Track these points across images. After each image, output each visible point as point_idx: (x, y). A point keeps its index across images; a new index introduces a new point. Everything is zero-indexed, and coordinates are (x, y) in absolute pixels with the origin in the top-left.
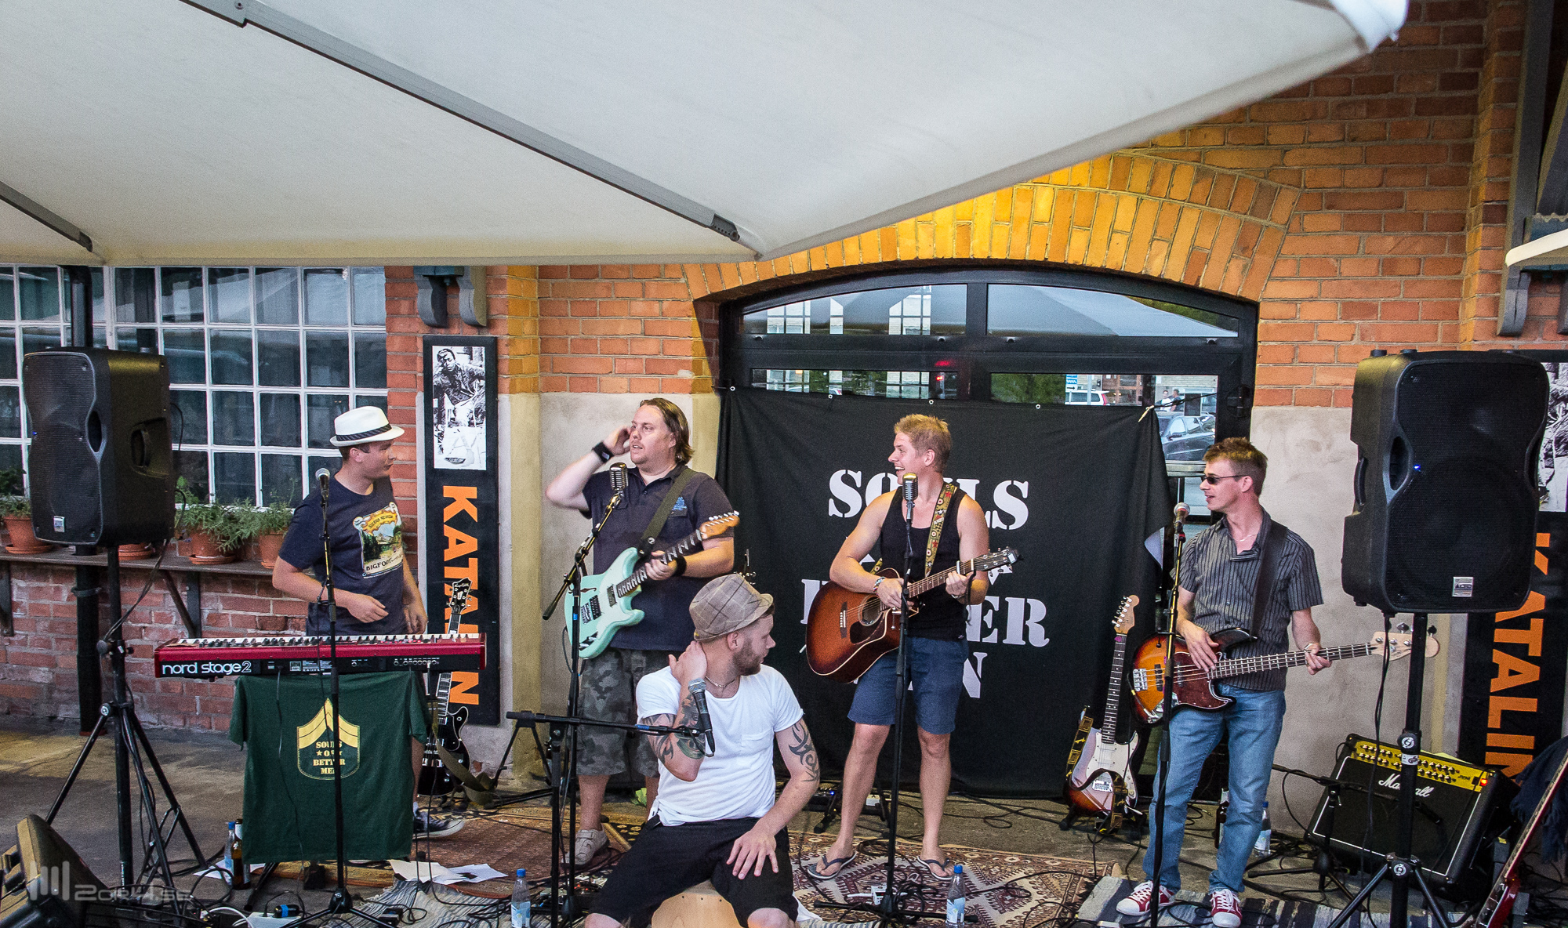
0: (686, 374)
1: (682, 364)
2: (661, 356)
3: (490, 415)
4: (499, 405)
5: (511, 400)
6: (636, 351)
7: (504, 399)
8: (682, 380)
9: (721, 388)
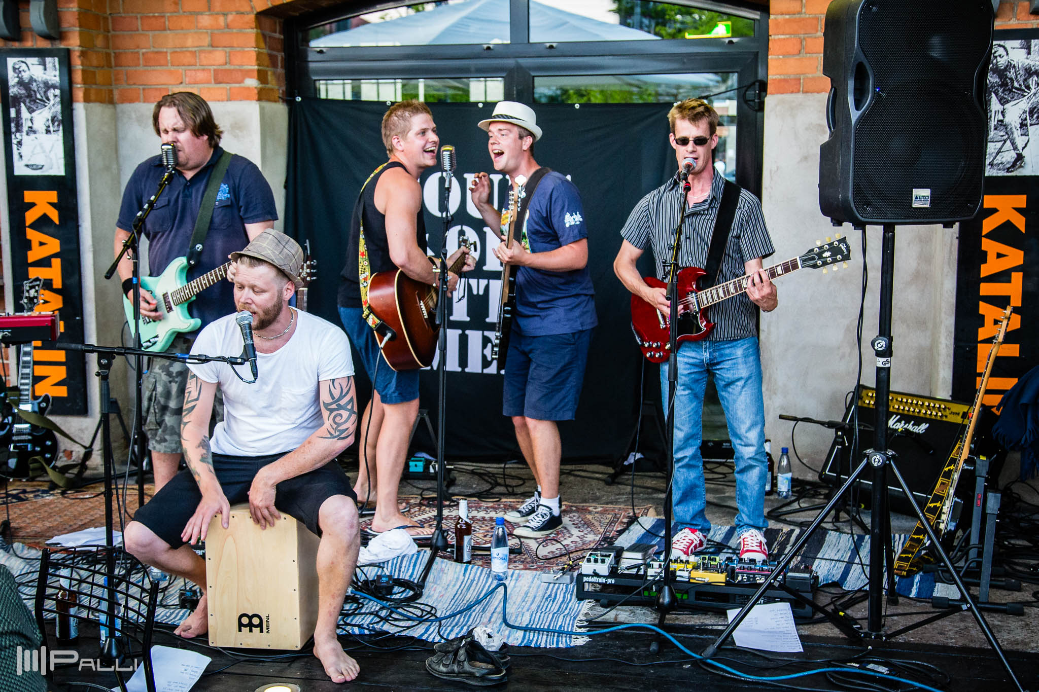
0: (252, 83)
1: (247, 74)
2: (227, 67)
3: (67, 122)
4: (75, 113)
5: (86, 110)
6: (205, 62)
7: (80, 109)
8: (248, 88)
9: (288, 99)
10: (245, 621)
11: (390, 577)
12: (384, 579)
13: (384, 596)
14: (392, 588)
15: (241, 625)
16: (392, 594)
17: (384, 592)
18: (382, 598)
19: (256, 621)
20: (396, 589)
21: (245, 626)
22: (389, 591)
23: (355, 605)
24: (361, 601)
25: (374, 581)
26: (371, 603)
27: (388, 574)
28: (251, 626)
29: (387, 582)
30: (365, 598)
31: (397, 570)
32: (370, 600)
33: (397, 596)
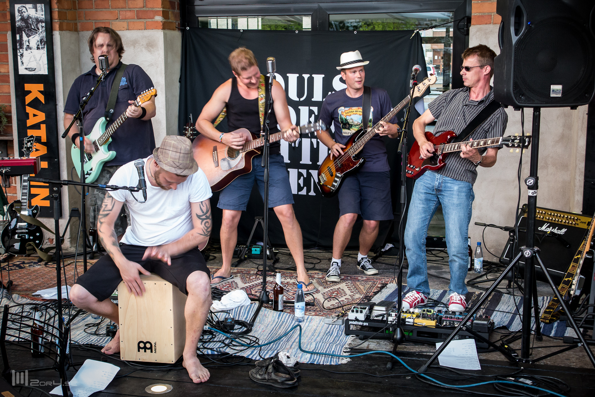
10: (142, 345)
11: (233, 319)
12: (229, 320)
13: (228, 331)
14: (234, 326)
15: (139, 348)
16: (233, 330)
17: (228, 328)
18: (227, 332)
19: (148, 346)
20: (236, 326)
21: (142, 348)
22: (232, 328)
23: (211, 336)
24: (214, 334)
25: (223, 321)
26: (221, 335)
27: (232, 317)
28: (145, 348)
29: (231, 322)
30: (216, 332)
31: (238, 315)
32: (220, 333)
33: (236, 331)
